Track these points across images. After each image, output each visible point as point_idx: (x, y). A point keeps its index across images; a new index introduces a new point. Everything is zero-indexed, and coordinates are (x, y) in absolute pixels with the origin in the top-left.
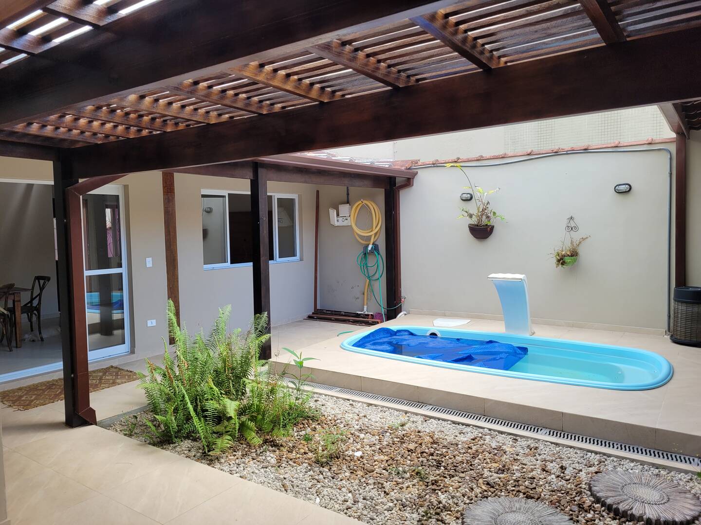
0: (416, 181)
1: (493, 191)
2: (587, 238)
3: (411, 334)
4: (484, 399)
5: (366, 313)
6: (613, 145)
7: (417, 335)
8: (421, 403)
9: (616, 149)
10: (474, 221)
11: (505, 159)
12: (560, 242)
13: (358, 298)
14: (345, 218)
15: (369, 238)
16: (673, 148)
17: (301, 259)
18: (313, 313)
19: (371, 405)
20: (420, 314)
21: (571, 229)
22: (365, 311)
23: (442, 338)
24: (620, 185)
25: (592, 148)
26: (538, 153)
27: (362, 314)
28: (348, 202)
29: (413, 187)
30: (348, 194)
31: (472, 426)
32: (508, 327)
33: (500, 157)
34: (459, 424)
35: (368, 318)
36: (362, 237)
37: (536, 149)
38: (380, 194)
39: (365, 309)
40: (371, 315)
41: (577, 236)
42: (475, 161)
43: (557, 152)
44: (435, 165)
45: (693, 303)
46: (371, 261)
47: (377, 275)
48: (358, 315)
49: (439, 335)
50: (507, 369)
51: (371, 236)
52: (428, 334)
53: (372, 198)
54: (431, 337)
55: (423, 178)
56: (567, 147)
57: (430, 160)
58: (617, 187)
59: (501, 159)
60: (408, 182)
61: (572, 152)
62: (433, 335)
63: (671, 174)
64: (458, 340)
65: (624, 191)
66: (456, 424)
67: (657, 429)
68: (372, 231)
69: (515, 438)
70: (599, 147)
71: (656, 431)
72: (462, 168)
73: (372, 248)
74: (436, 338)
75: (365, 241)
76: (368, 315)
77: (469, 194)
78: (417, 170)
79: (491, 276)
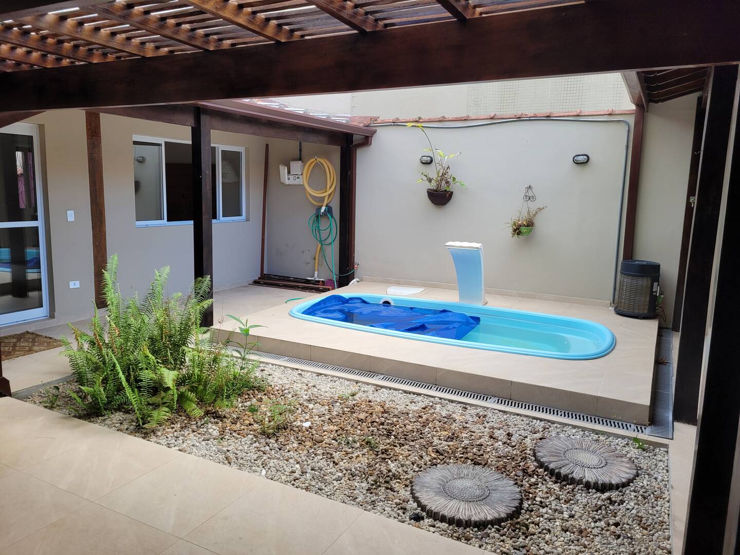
0: (375, 140)
1: (453, 156)
2: (543, 208)
3: (364, 302)
4: (436, 368)
5: (317, 279)
6: (575, 114)
7: (369, 303)
8: (372, 373)
9: (578, 118)
10: (433, 186)
11: (468, 122)
12: (516, 211)
13: (309, 263)
14: (297, 176)
15: (322, 199)
16: (631, 120)
17: (248, 220)
18: (259, 278)
19: (321, 374)
20: (374, 281)
21: (529, 198)
22: (316, 277)
23: (395, 307)
24: (579, 155)
25: (554, 115)
26: (501, 117)
27: (312, 280)
28: (300, 159)
29: (371, 146)
30: (301, 150)
31: (423, 395)
32: (462, 296)
33: (463, 119)
34: (410, 393)
35: (319, 285)
36: (315, 198)
37: (499, 114)
38: (336, 152)
39: (316, 275)
40: (322, 281)
41: (533, 206)
42: (437, 121)
43: (520, 118)
44: (395, 123)
45: (637, 276)
46: (324, 224)
47: (329, 240)
48: (308, 282)
49: (392, 303)
50: (459, 339)
51: (325, 197)
52: (381, 303)
53: (326, 155)
54: (384, 306)
55: (383, 137)
56: (530, 112)
57: (390, 117)
58: (576, 158)
59: (464, 122)
60: (366, 140)
61: (535, 119)
62: (387, 303)
63: (627, 147)
64: (411, 308)
65: (582, 162)
66: (407, 393)
67: (599, 397)
68: (326, 192)
69: (465, 406)
70: (563, 115)
71: (598, 399)
72: (423, 129)
73: (325, 209)
74: (389, 306)
75: (318, 202)
76: (318, 281)
77: (429, 157)
78: (377, 129)
79: (448, 244)
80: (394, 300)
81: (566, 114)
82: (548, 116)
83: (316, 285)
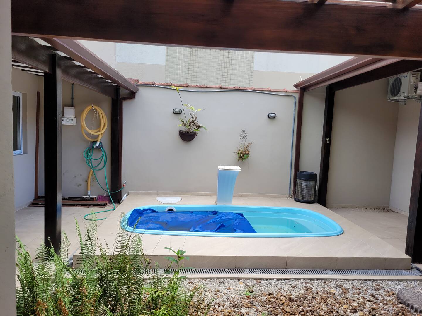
0: (137, 96)
1: (201, 109)
2: (252, 143)
3: (153, 211)
4: (287, 257)
5: (91, 197)
6: (268, 90)
7: (157, 212)
8: (239, 269)
9: (269, 92)
11: (205, 89)
13: (80, 185)
14: (70, 119)
15: (97, 136)
16: (297, 96)
17: (25, 153)
18: (34, 200)
21: (244, 137)
22: (90, 194)
23: (178, 212)
24: (271, 113)
25: (257, 90)
26: (226, 88)
27: (87, 197)
28: (72, 105)
29: (135, 99)
30: (72, 99)
33: (202, 87)
35: (93, 201)
36: (89, 135)
37: (224, 85)
38: (108, 101)
40: (95, 197)
41: (248, 141)
42: (185, 87)
43: (238, 89)
44: (154, 85)
46: (95, 156)
48: (83, 199)
49: (175, 210)
51: (98, 135)
52: (166, 210)
53: (98, 103)
54: (169, 213)
55: (143, 94)
56: (243, 86)
57: (149, 81)
58: (270, 115)
59: (202, 88)
60: (132, 95)
61: (245, 90)
62: (171, 210)
63: (295, 110)
64: (191, 212)
65: (271, 117)
66: (280, 280)
68: (99, 131)
70: (261, 90)
71: (386, 259)
73: (99, 144)
74: (172, 213)
75: (91, 139)
76: (93, 198)
77: (180, 109)
78: (139, 87)
79: (219, 167)
80: (175, 207)
81: (263, 90)
82: (254, 90)
83: (91, 201)
